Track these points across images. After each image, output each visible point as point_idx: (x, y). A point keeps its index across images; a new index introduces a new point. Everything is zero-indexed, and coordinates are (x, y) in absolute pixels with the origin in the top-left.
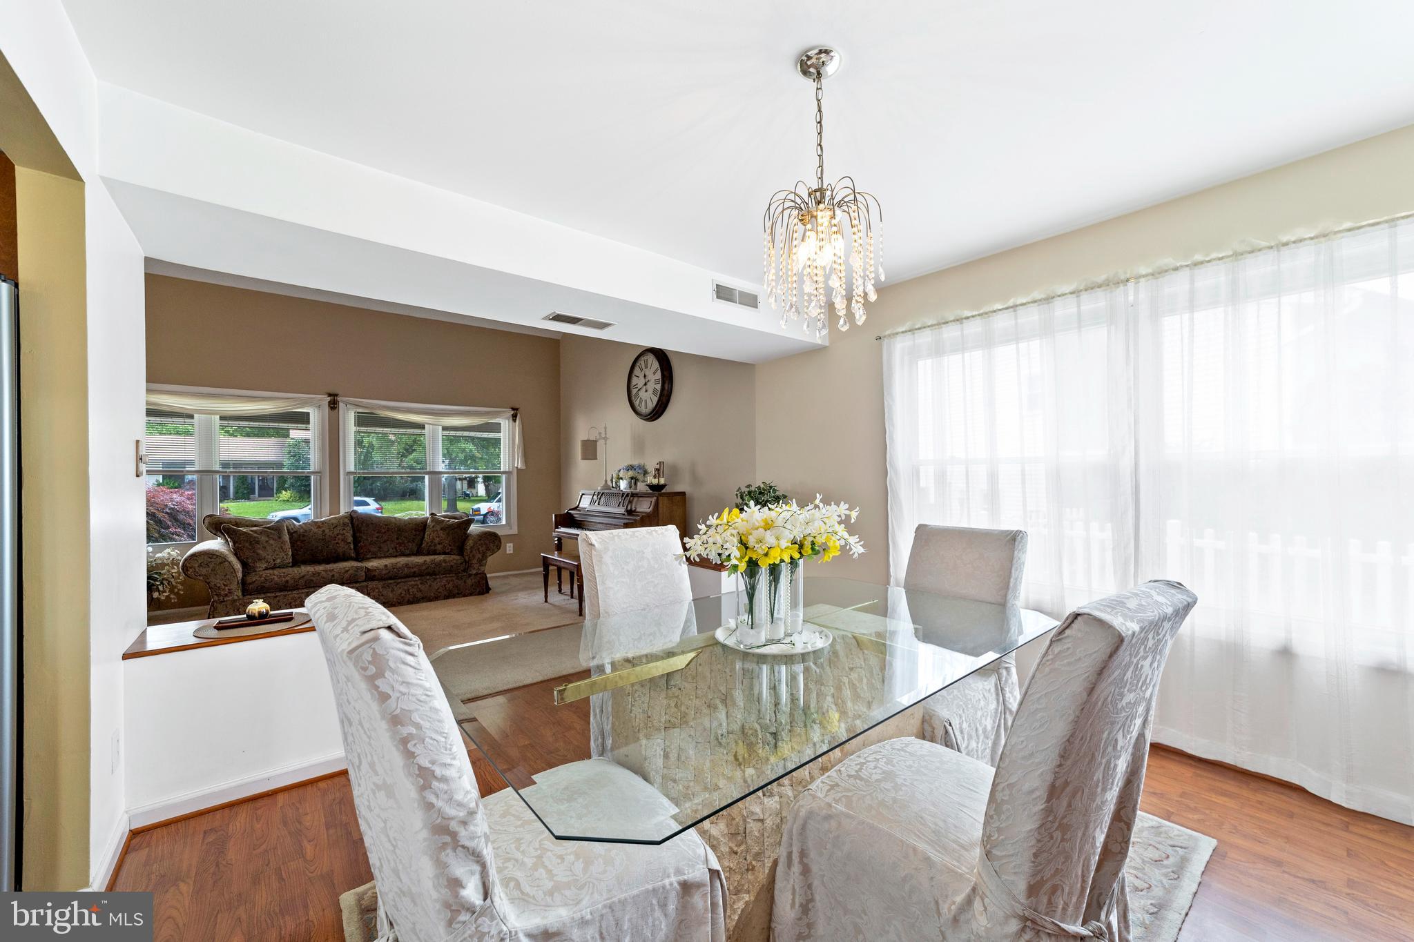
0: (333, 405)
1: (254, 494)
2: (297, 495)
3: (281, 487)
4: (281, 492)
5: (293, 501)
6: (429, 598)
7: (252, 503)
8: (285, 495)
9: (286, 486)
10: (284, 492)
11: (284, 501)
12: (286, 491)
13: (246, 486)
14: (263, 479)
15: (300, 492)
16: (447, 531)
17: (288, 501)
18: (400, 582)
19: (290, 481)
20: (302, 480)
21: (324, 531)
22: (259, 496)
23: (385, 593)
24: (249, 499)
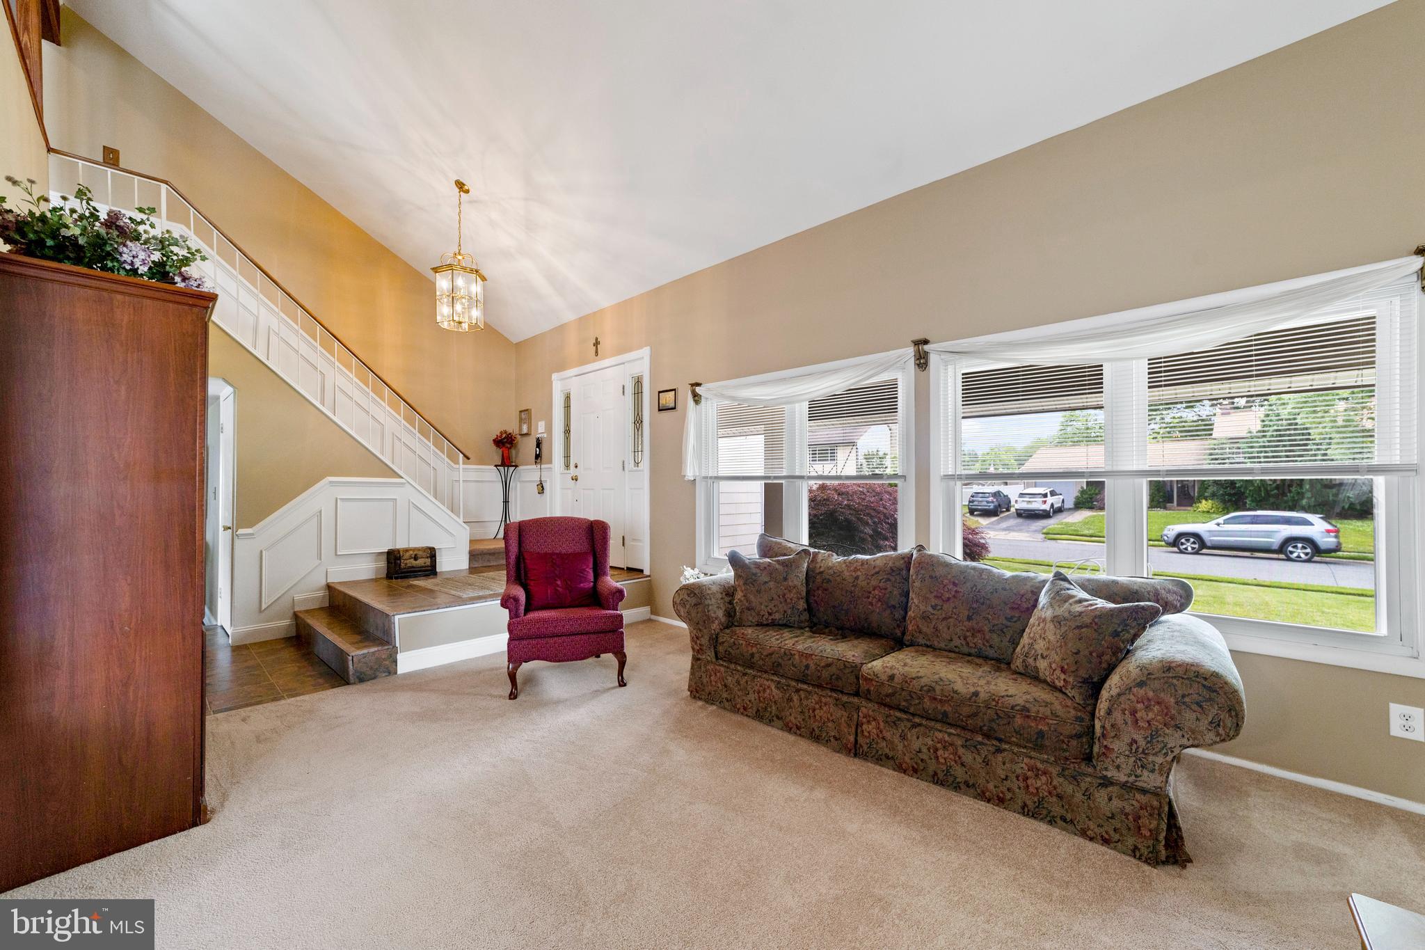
0: (922, 361)
1: (1172, 502)
2: (1221, 506)
3: (1202, 496)
4: (1200, 502)
5: (1214, 513)
6: (984, 793)
7: (1168, 512)
8: (1205, 505)
9: (1206, 494)
10: (1204, 501)
11: (1204, 512)
12: (1206, 500)
13: (1161, 494)
14: (1183, 486)
15: (1224, 502)
16: (1063, 629)
17: (1208, 512)
18: (920, 725)
19: (1211, 490)
20: (1226, 488)
21: (857, 578)
22: (1179, 505)
23: (888, 735)
24: (1165, 508)
